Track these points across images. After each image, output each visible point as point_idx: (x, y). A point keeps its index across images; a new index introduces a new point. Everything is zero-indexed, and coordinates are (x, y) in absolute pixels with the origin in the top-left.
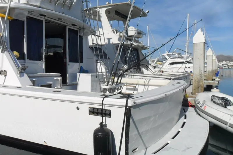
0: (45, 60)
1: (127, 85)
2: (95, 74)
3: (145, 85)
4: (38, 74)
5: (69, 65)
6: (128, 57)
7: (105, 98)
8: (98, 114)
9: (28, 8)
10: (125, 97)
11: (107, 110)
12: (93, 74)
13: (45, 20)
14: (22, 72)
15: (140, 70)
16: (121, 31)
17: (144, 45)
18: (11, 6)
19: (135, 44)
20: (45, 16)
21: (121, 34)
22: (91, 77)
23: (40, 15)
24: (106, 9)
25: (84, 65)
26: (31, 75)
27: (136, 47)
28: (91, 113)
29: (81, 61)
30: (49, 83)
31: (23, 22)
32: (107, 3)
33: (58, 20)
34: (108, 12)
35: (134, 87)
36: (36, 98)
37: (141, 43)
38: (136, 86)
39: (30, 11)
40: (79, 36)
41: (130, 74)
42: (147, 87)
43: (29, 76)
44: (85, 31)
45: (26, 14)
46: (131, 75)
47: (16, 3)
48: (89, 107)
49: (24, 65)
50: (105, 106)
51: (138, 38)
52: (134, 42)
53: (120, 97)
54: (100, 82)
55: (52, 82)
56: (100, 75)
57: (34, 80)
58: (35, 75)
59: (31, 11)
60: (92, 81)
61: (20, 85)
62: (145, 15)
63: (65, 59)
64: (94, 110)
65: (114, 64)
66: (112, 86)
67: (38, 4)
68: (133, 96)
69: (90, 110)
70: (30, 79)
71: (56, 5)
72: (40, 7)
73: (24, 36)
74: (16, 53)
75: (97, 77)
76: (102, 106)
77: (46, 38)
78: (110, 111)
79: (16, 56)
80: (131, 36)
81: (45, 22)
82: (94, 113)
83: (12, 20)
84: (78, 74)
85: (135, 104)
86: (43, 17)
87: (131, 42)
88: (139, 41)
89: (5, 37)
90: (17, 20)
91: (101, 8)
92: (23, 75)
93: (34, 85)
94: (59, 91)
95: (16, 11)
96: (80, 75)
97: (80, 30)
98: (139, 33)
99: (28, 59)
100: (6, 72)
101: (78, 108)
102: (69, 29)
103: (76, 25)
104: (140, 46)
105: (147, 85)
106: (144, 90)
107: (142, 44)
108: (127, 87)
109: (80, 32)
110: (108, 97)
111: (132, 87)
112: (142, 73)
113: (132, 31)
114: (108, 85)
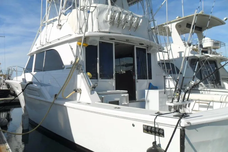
0: (115, 79)
1: (200, 102)
2: (163, 90)
3: (221, 102)
4: (108, 91)
5: (137, 82)
6: (195, 72)
7: (158, 117)
8: (152, 133)
9: (100, 35)
10: (178, 117)
11: (160, 129)
12: (161, 90)
13: (115, 43)
14: (92, 90)
15: (220, 84)
16: (194, 44)
17: (223, 57)
18: (85, 35)
19: (211, 56)
20: (114, 39)
21: (194, 47)
22: (159, 93)
23: (110, 39)
24: (176, 23)
25: (153, 81)
26: (100, 93)
27: (213, 59)
28: (146, 131)
29: (150, 78)
30: (117, 99)
31: (96, 47)
32: (178, 17)
33: (126, 41)
34: (178, 27)
35: (208, 104)
36: (100, 113)
37: (219, 54)
38: (210, 103)
39: (101, 37)
40: (147, 53)
41: (206, 89)
42: (225, 104)
43: (99, 93)
44: (153, 48)
45: (98, 40)
46: (207, 91)
47: (89, 32)
48: (143, 125)
49: (97, 83)
50: (158, 125)
51: (215, 49)
52: (210, 54)
53: (174, 116)
54: (168, 98)
55: (119, 99)
56: (168, 91)
57: (103, 97)
58: (104, 92)
59: (103, 37)
60: (160, 98)
61: (90, 102)
62: (222, 23)
63: (134, 77)
64: (148, 128)
65: (178, 80)
66: (178, 103)
67: (107, 30)
68: (189, 116)
69: (144, 128)
70: (99, 96)
71: (123, 29)
72: (109, 33)
73: (97, 59)
74: (89, 74)
75: (165, 93)
76: (155, 124)
77: (116, 58)
78: (163, 130)
79: (89, 76)
80: (207, 48)
81: (115, 45)
82: (148, 132)
83: (87, 46)
84: (146, 91)
85: (189, 125)
86: (113, 40)
87: (207, 55)
88: (217, 52)
89: (82, 61)
90: (91, 45)
91: (170, 23)
92: (94, 93)
93: (102, 102)
94: (119, 108)
95: (90, 39)
96: (148, 91)
97: (148, 48)
98: (217, 44)
99: (101, 78)
100: (81, 90)
101: (133, 125)
102: (137, 48)
103: (143, 44)
104: (217, 58)
105: (224, 102)
106: (221, 107)
107: (221, 55)
108: (200, 104)
109: (147, 50)
110: (162, 115)
111: (206, 105)
112: (224, 88)
113: (207, 43)
114: (172, 102)
